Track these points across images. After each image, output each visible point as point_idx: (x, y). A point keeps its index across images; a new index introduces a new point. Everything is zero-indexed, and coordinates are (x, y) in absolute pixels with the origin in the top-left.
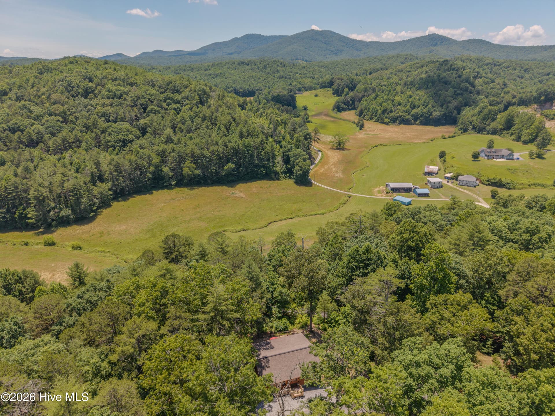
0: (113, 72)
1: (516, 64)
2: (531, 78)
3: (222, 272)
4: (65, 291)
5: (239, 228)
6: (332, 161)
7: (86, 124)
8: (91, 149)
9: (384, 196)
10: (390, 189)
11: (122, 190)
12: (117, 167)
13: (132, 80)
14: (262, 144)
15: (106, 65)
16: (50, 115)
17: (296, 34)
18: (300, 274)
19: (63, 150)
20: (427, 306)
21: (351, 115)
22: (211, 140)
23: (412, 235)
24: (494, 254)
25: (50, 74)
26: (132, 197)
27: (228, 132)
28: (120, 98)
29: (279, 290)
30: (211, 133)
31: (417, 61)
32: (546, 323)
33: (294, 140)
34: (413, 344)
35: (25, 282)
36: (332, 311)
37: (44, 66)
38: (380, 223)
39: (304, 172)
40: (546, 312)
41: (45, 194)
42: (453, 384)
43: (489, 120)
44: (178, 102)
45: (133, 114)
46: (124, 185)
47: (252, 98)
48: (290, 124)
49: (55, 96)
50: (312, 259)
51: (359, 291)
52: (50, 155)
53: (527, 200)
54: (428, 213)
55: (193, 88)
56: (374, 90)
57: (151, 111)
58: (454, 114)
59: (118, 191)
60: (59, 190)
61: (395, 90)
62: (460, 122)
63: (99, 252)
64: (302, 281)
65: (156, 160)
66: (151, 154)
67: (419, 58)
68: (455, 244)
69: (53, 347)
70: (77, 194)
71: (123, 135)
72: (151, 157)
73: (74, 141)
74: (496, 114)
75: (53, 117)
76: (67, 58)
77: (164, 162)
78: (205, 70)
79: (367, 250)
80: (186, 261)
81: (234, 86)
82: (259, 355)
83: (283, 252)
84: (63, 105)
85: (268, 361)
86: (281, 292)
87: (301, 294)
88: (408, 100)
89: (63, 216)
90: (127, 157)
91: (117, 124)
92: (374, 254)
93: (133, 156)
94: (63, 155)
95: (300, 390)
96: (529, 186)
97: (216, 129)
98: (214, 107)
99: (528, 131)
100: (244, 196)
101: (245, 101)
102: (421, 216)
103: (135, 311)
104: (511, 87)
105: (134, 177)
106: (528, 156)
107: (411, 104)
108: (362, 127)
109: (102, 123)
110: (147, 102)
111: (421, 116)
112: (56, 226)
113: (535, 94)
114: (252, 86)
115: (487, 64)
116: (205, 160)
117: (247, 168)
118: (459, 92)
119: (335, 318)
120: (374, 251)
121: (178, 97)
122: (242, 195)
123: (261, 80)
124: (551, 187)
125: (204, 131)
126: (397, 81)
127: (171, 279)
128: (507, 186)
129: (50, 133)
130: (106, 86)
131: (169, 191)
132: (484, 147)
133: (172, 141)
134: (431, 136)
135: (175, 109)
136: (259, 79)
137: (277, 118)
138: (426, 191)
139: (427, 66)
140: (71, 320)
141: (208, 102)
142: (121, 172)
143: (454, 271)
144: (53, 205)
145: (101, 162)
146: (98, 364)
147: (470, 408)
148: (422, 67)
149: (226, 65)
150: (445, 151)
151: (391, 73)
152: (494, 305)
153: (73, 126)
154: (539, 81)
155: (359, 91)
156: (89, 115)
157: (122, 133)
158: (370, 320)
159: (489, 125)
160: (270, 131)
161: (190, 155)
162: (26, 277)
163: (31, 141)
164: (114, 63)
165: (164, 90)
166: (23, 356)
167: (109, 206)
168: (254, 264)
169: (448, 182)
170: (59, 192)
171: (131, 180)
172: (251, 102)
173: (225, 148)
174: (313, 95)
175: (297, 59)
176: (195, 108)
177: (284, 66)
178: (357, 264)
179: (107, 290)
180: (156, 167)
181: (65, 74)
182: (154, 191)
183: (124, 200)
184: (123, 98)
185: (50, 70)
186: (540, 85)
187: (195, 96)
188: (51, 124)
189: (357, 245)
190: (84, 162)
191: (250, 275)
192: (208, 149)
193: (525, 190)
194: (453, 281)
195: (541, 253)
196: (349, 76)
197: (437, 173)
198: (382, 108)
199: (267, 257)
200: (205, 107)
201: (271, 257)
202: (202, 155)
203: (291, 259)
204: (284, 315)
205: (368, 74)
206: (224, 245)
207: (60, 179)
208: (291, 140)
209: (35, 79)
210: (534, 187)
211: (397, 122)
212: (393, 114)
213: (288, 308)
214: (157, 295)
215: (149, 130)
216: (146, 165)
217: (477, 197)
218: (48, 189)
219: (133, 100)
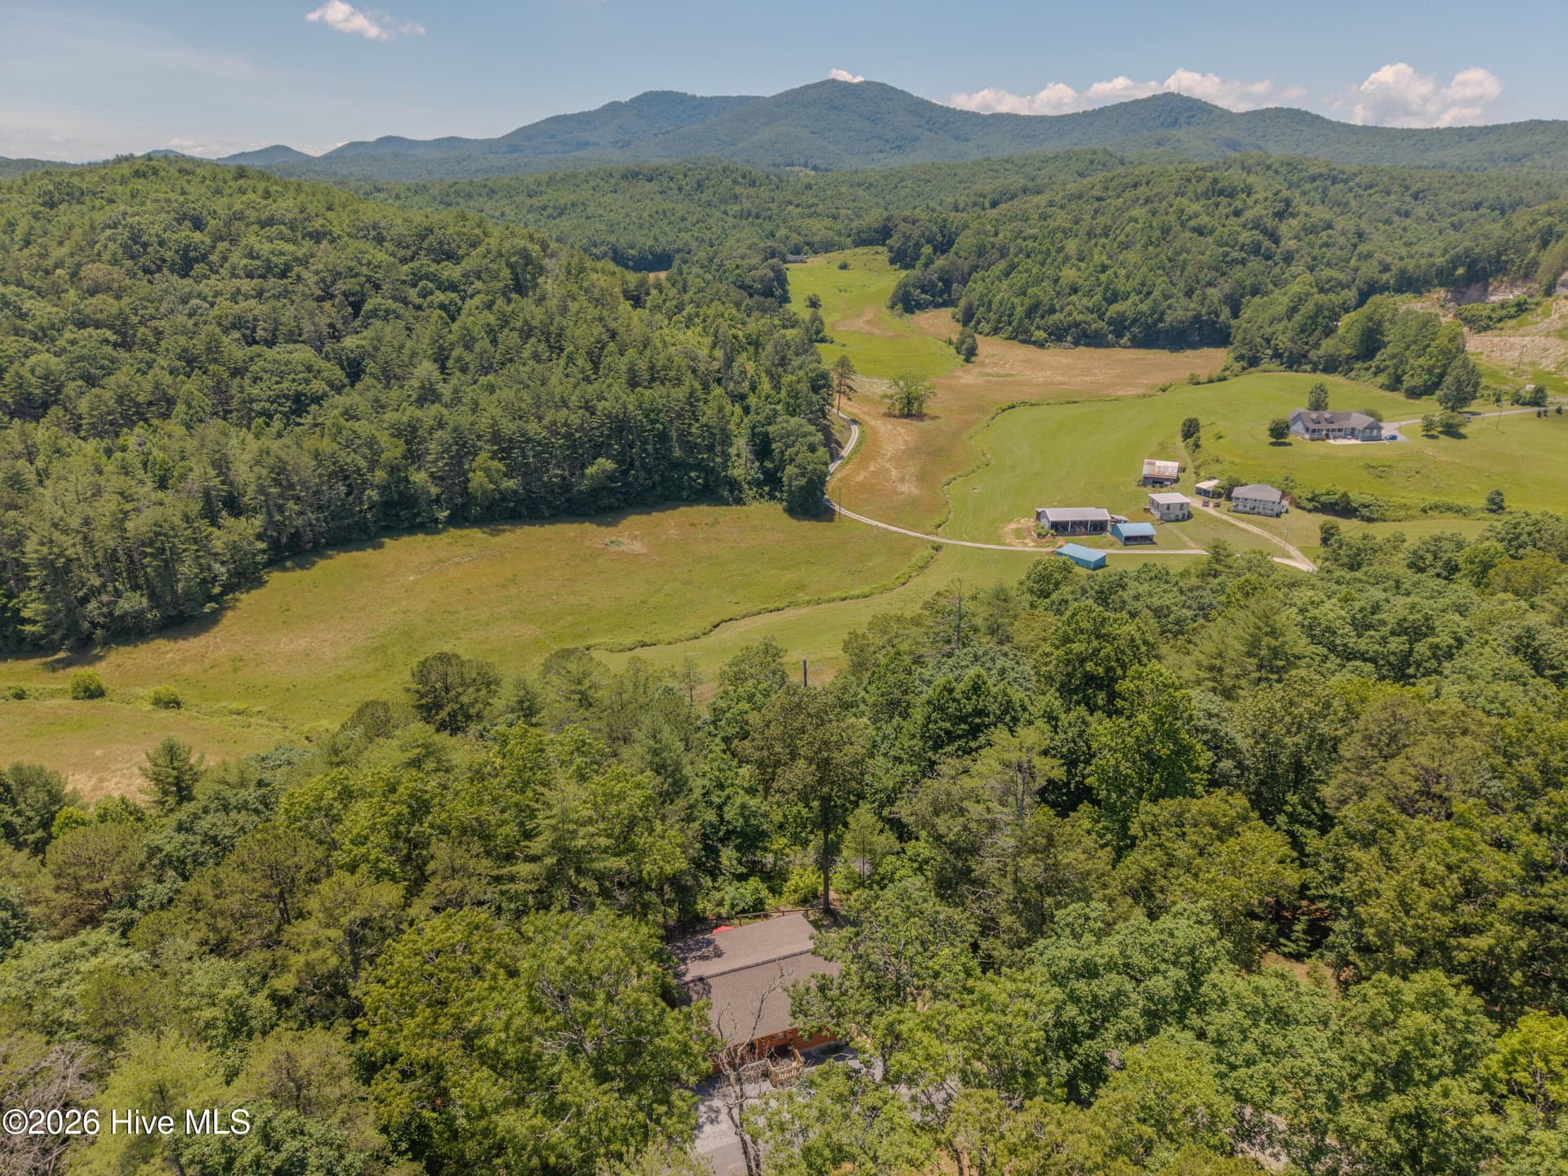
0: (264, 202)
1: (1391, 178)
2: (1431, 217)
3: (578, 749)
4: (139, 819)
5: (629, 641)
6: (889, 449)
7: (185, 350)
8: (201, 421)
9: (1030, 546)
10: (1047, 526)
11: (296, 536)
12: (280, 474)
13: (318, 224)
14: (692, 405)
15: (241, 182)
16: (81, 325)
17: (787, 93)
18: (794, 755)
19: (121, 426)
20: (1131, 832)
21: (940, 323)
22: (548, 394)
23: (1095, 644)
24: (1308, 689)
25: (76, 208)
26: (323, 557)
27: (596, 368)
28: (283, 275)
29: (738, 801)
30: (547, 374)
31: (1122, 170)
32: (1432, 864)
33: (783, 393)
34: (1081, 921)
35: (21, 799)
36: (884, 855)
37: (58, 185)
38: (1015, 617)
39: (810, 481)
40: (1434, 836)
41: (70, 552)
42: (1181, 1017)
43: (1317, 333)
44: (453, 287)
45: (323, 321)
46: (299, 522)
47: (663, 275)
48: (769, 348)
49: (94, 271)
50: (826, 712)
51: (949, 794)
52: (84, 439)
53: (1411, 549)
54: (1144, 588)
55: (494, 248)
56: (1003, 252)
57: (374, 313)
58: (1222, 317)
59: (284, 540)
60: (110, 540)
61: (1060, 250)
62: (1239, 337)
63: (232, 713)
64: (800, 773)
65: (393, 450)
66: (377, 434)
67: (1127, 160)
68: (1211, 668)
69: (115, 961)
70: (164, 550)
71: (294, 381)
72: (377, 443)
73: (152, 398)
74: (1336, 317)
75: (91, 330)
76: (126, 159)
77: (413, 456)
78: (530, 196)
79: (976, 688)
80: (480, 727)
81: (612, 239)
82: (684, 974)
83: (750, 698)
84: (118, 297)
85: (708, 990)
86: (743, 806)
87: (799, 812)
88: (1098, 279)
89: (126, 614)
90: (308, 443)
91: (276, 349)
92: (995, 698)
93: (326, 440)
94: (121, 441)
95: (794, 1064)
96: (1424, 511)
97: (562, 361)
98: (555, 301)
99: (1421, 361)
100: (644, 550)
101: (642, 284)
102: (1125, 595)
103: (339, 857)
104: (1377, 241)
105: (329, 501)
106: (1420, 431)
107: (1107, 289)
108: (970, 354)
109: (233, 348)
110: (362, 286)
111: (1135, 321)
112: (106, 644)
113: (1439, 261)
114: (663, 240)
115: (1313, 179)
116: (533, 449)
117: (650, 472)
118: (1235, 254)
119: (893, 873)
120: (994, 690)
121: (451, 271)
122: (638, 547)
123: (687, 224)
124: (1480, 515)
125: (527, 369)
126: (1068, 225)
127: (437, 770)
128: (1365, 512)
129: (82, 378)
130: (244, 242)
131: (429, 538)
132: (1302, 407)
133: (436, 397)
134: (1161, 378)
135: (442, 306)
136: (683, 219)
137: (734, 331)
138: (1145, 528)
139: (1147, 184)
140: (163, 891)
141: (536, 285)
142: (291, 486)
143: (1205, 737)
144: (97, 582)
145: (231, 459)
146: (240, 1002)
147: (1221, 1076)
148: (1135, 186)
149: (587, 181)
150: (1196, 420)
151: (1051, 204)
152: (1309, 825)
153: (148, 356)
154: (1453, 225)
155: (963, 254)
156: (196, 325)
157: (292, 376)
158: (978, 871)
159: (1317, 345)
160: (716, 365)
161: (488, 437)
162: (24, 785)
163: (27, 400)
164: (263, 176)
165: (409, 253)
166: (30, 986)
167: (260, 583)
168: (666, 728)
169: (1206, 504)
170: (112, 544)
171: (320, 508)
172: (659, 287)
173: (588, 414)
174: (835, 267)
175: (792, 164)
176: (500, 302)
177: (753, 183)
178: (948, 725)
179: (261, 807)
180: (393, 470)
181: (122, 208)
182: (386, 540)
183: (302, 567)
184: (293, 274)
185: (77, 194)
186: (1453, 236)
187: (499, 270)
188: (85, 351)
189: (951, 676)
190: (183, 458)
191: (657, 760)
192: (540, 418)
193: (1414, 523)
194: (1202, 763)
195: (1433, 687)
196: (934, 210)
197: (1177, 480)
198: (1027, 301)
199: (707, 716)
200: (530, 301)
201: (718, 713)
202: (523, 435)
203: (770, 716)
204: (754, 869)
205: (987, 205)
206: (587, 684)
207: (113, 507)
208: (773, 392)
209: (33, 222)
210: (1436, 514)
211: (1069, 338)
212: (1057, 316)
213: (766, 849)
214: (399, 814)
215: (371, 366)
216: (363, 464)
217: (1282, 544)
218: (79, 538)
219: (323, 280)
